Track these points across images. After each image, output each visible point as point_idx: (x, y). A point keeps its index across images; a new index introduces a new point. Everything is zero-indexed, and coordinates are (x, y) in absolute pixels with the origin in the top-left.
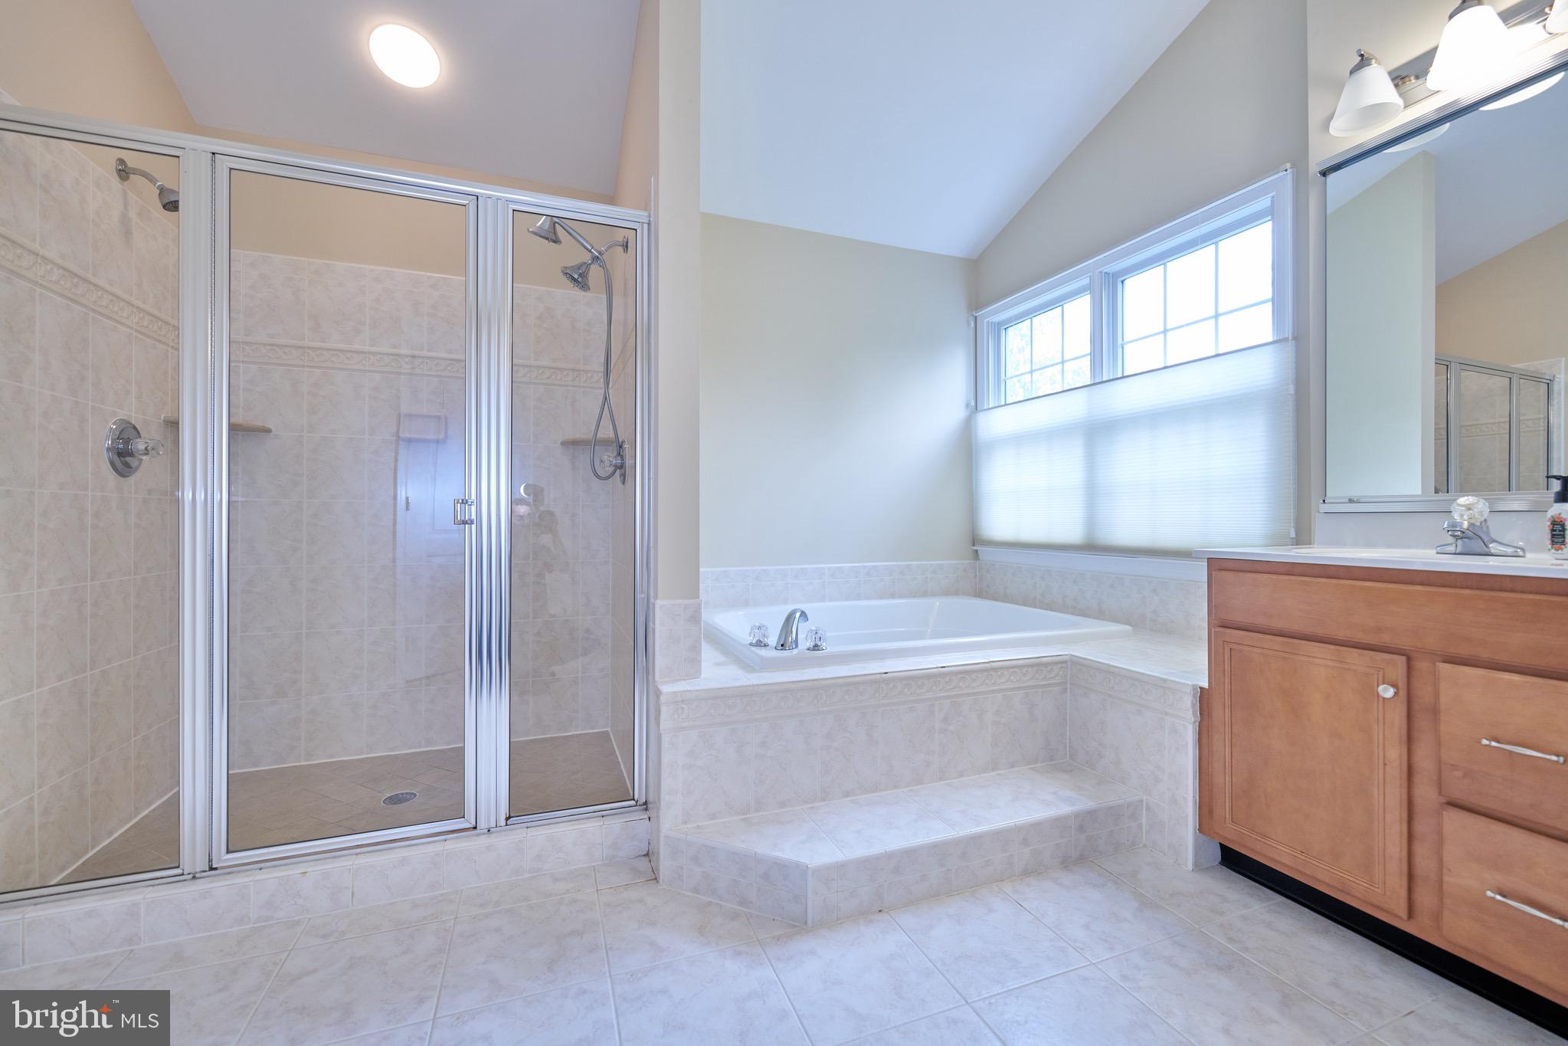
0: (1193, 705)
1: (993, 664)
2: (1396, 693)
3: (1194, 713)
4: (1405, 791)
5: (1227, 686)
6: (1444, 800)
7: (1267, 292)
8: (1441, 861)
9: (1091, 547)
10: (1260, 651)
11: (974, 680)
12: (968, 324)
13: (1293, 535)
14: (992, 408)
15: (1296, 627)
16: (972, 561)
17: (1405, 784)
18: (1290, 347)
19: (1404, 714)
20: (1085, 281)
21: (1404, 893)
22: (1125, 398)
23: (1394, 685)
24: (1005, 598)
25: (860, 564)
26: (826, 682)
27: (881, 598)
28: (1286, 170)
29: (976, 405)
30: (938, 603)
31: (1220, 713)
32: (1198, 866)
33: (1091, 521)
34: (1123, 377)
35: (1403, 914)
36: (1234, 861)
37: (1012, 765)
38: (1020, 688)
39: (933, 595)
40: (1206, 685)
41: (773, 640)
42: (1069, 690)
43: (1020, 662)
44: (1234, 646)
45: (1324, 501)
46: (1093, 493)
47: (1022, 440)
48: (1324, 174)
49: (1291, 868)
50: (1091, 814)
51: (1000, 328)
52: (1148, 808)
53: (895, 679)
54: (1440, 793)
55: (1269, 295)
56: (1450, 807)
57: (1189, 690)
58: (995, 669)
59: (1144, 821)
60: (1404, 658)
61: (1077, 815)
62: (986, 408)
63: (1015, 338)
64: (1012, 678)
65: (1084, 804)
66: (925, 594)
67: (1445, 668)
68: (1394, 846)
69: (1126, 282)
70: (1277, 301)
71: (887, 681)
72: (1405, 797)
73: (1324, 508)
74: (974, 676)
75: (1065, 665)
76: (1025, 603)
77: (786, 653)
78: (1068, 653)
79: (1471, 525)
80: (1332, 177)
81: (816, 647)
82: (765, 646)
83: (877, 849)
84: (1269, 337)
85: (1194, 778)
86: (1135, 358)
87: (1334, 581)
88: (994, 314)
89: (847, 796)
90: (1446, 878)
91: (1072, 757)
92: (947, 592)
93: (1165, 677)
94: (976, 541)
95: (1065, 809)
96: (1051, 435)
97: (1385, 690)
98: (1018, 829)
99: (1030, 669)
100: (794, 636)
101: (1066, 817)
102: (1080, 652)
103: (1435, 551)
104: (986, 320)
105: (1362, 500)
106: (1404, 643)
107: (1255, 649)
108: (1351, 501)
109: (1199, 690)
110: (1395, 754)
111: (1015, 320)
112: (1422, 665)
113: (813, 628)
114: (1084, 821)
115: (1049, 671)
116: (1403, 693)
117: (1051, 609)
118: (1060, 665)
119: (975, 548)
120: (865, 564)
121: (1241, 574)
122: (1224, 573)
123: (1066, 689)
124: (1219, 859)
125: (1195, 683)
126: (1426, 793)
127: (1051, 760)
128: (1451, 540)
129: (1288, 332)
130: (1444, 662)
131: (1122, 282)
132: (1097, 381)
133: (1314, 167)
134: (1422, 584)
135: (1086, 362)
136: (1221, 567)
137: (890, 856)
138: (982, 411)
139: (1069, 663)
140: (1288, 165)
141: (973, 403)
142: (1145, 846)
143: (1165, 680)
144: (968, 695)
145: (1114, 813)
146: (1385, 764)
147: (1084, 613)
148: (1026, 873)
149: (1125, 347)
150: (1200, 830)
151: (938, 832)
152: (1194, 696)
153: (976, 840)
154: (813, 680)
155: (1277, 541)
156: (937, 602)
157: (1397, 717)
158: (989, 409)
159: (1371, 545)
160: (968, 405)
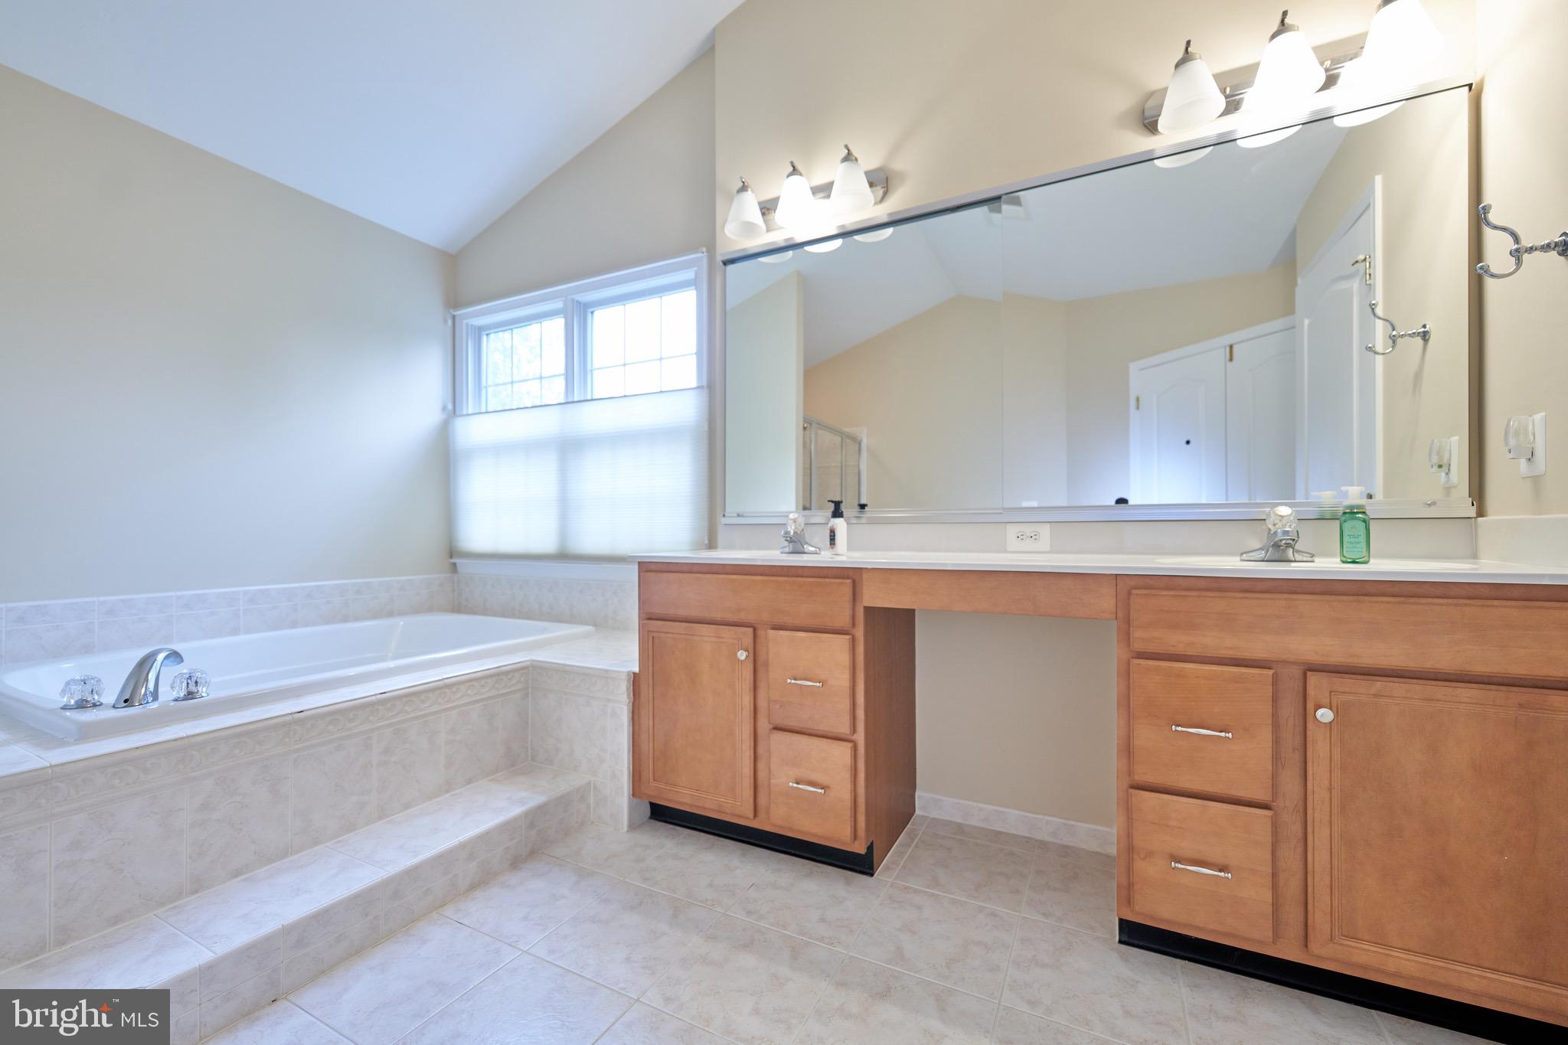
0: (628, 689)
1: (446, 681)
2: (747, 657)
3: (628, 695)
4: (752, 726)
5: (651, 668)
6: (771, 726)
7: (694, 349)
8: (770, 770)
9: (563, 556)
10: (671, 636)
11: (423, 702)
12: (445, 321)
13: (706, 542)
14: (471, 414)
15: (693, 613)
16: (448, 575)
17: (752, 720)
18: (705, 392)
19: (752, 671)
20: (559, 304)
21: (751, 800)
22: (592, 419)
23: (746, 650)
24: (485, 611)
25: (297, 585)
26: (199, 739)
27: (327, 623)
28: (703, 253)
29: (454, 407)
30: (402, 623)
31: (646, 691)
32: (633, 827)
33: (563, 533)
34: (592, 400)
35: (751, 816)
36: (662, 814)
37: (469, 782)
38: (477, 701)
39: (401, 613)
40: (636, 669)
41: (110, 696)
42: (530, 695)
43: (479, 674)
44: (655, 635)
45: (724, 515)
46: (565, 506)
47: (501, 450)
48: (726, 263)
49: (691, 805)
50: (541, 810)
51: (479, 332)
52: (595, 788)
53: (314, 718)
54: (769, 723)
55: (695, 351)
56: (775, 731)
57: (624, 677)
58: (447, 686)
59: (592, 801)
60: (751, 629)
61: (527, 814)
62: (465, 413)
63: (495, 346)
64: (469, 692)
65: (538, 800)
66: (390, 614)
67: (771, 632)
68: (747, 769)
69: (595, 313)
70: (699, 354)
71: (301, 722)
72: (752, 729)
73: (724, 521)
74: (423, 697)
75: (526, 671)
76: (503, 614)
77: (130, 711)
78: (528, 659)
79: (795, 533)
80: (731, 268)
81: (190, 695)
82: (95, 705)
83: (270, 927)
84: (694, 384)
85: (629, 751)
86: (602, 383)
87: (716, 576)
88: (474, 316)
89: (236, 876)
90: (772, 781)
91: (533, 759)
92: (416, 610)
93: (607, 668)
94: (453, 554)
95: (517, 811)
96: (530, 447)
97: (742, 654)
98: (463, 846)
99: (489, 681)
100: (151, 686)
101: (516, 819)
102: (543, 656)
103: (779, 552)
104: (465, 322)
105: (746, 515)
106: (751, 618)
107: (668, 635)
108: (739, 515)
109: (632, 675)
110: (747, 700)
111: (495, 328)
112: (761, 633)
113: (185, 671)
114: (533, 818)
115: (509, 679)
116: (751, 655)
117: (529, 618)
118: (521, 672)
119: (452, 561)
120: (303, 584)
121: (660, 574)
122: (649, 573)
123: (528, 693)
124: (649, 814)
125: (629, 670)
126: (763, 725)
127: (512, 766)
128: (786, 544)
129: (705, 383)
130: (773, 629)
131: (592, 313)
132: (571, 400)
133: (719, 258)
134: (761, 575)
135: (560, 383)
136: (650, 570)
137: (287, 931)
138: (463, 415)
139: (531, 669)
140: (704, 249)
141: (450, 407)
142: (593, 823)
143: (607, 671)
144: (417, 718)
145: (563, 802)
146: (742, 709)
147: (558, 619)
148: (473, 887)
149: (594, 372)
150: (633, 795)
151: (365, 877)
152: (629, 680)
153: (412, 874)
154: (176, 740)
155: (697, 546)
156: (400, 622)
157: (748, 673)
158: (468, 415)
159: (748, 548)
160: (444, 408)
